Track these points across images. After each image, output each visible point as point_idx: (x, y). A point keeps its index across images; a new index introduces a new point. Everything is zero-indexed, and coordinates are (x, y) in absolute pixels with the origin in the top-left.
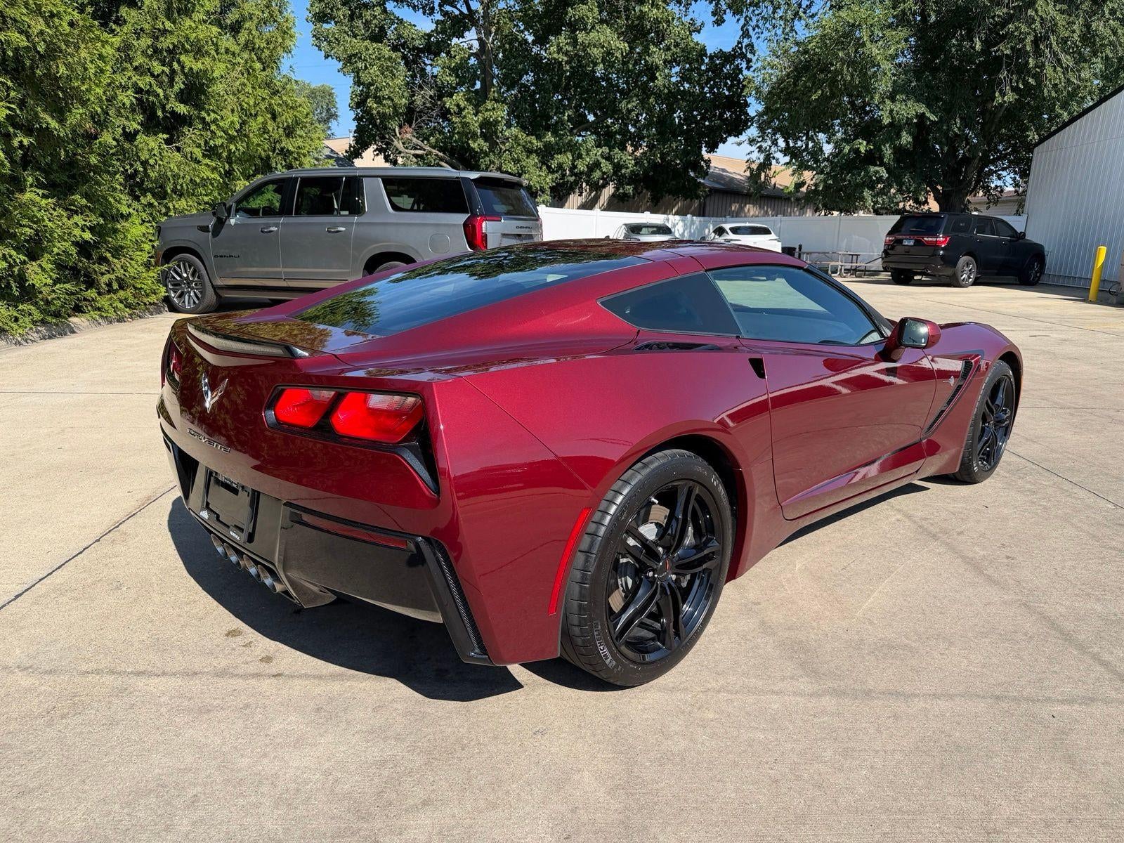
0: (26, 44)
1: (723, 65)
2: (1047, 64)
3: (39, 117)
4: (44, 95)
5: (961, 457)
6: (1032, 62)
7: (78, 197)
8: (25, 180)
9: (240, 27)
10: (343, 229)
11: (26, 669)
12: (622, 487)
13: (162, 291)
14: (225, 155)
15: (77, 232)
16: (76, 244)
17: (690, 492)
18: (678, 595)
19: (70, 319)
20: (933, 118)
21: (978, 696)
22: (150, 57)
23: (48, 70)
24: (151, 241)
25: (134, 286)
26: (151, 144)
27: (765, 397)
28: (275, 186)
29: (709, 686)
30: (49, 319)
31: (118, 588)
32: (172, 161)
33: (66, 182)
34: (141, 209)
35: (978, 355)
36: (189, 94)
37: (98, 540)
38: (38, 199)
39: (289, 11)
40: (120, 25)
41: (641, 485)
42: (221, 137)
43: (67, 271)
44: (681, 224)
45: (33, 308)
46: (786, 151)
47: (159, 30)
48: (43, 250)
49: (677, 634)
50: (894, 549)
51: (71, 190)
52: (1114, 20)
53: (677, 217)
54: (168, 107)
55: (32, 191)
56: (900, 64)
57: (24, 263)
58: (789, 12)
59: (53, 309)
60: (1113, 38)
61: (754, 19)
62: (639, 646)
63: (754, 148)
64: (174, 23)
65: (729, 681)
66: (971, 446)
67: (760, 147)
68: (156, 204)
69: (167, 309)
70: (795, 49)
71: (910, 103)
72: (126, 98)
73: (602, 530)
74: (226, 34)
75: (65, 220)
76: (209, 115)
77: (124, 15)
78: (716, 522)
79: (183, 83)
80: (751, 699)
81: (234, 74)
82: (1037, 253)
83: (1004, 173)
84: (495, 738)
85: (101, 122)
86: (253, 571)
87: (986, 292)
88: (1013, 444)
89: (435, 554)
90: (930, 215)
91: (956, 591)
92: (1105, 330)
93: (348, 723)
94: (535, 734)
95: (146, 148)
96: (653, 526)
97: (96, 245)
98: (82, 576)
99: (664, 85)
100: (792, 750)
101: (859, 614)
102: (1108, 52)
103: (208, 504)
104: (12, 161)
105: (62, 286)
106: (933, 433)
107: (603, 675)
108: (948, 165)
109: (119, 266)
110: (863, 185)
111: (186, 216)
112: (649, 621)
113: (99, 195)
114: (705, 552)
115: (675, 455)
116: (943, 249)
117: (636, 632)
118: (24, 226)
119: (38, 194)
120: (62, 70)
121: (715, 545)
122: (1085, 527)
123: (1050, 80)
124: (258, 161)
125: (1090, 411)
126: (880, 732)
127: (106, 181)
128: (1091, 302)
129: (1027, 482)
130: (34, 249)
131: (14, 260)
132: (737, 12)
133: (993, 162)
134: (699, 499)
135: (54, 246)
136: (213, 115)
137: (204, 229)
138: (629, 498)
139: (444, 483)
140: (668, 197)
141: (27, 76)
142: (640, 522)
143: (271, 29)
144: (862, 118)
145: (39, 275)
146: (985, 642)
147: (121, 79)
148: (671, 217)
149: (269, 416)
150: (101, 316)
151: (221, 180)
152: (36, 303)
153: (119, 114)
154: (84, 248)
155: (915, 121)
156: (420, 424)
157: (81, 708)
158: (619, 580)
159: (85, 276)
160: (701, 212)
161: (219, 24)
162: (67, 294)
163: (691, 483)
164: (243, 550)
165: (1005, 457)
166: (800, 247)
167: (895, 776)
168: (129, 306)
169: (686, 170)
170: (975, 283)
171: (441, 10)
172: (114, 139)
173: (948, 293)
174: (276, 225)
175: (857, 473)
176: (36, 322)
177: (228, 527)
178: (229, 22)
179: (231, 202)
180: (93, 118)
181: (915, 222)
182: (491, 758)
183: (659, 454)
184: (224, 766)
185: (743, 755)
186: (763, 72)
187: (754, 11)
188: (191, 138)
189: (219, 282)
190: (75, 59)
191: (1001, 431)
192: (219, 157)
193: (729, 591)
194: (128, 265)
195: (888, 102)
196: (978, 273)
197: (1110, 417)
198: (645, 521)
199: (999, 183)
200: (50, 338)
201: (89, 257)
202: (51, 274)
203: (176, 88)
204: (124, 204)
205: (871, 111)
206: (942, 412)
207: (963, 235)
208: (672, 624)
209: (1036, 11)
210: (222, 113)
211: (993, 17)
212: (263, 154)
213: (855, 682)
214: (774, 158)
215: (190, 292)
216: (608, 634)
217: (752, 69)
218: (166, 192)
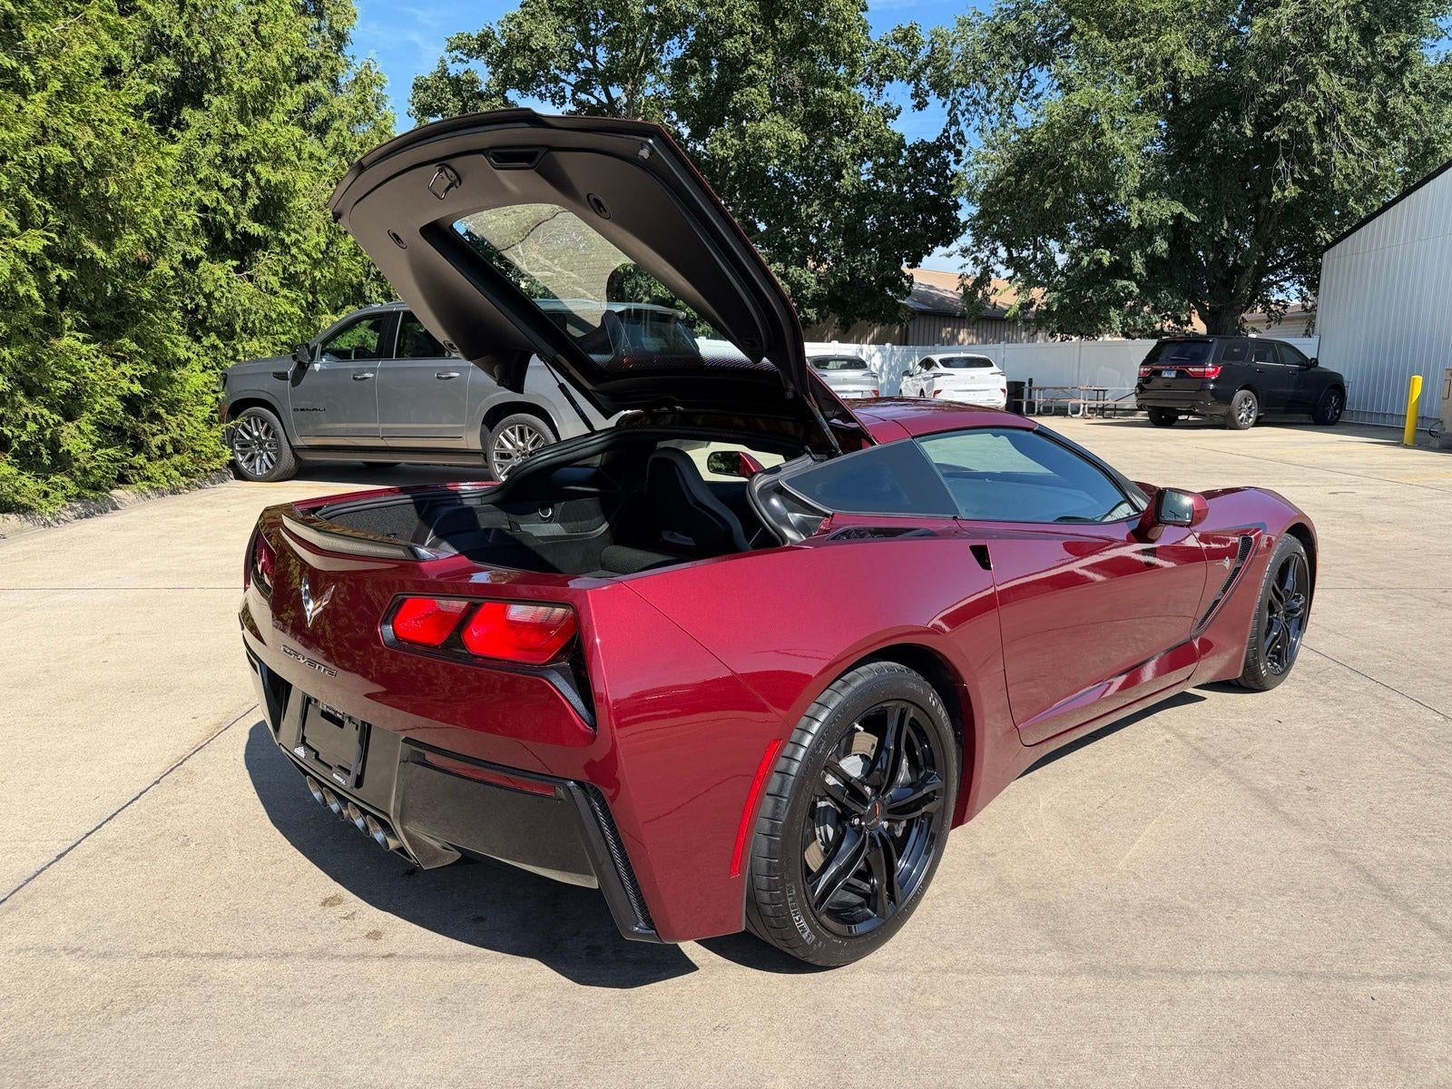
0: (71, 159)
1: (926, 158)
2: (1334, 150)
3: (83, 246)
4: (90, 219)
5: (1244, 657)
6: (1316, 147)
7: (126, 341)
8: (63, 322)
9: (328, 127)
10: (457, 375)
11: (73, 951)
12: (818, 712)
13: (227, 455)
14: (307, 283)
15: (125, 384)
16: (122, 398)
17: (903, 715)
18: (892, 847)
19: (112, 492)
20: (1194, 218)
21: (1277, 973)
22: (218, 168)
23: (96, 189)
24: (214, 392)
25: (192, 449)
26: (217, 273)
27: (992, 590)
28: (370, 322)
29: (934, 965)
30: (87, 493)
31: (185, 844)
32: (244, 292)
33: (112, 323)
34: (202, 352)
35: (1258, 530)
36: (265, 211)
37: (157, 782)
38: (78, 344)
39: (388, 106)
40: (182, 130)
41: (842, 710)
42: (304, 262)
43: (111, 432)
44: (878, 355)
45: (67, 479)
46: (1010, 262)
47: (230, 135)
48: (82, 407)
49: (892, 897)
50: (1164, 780)
51: (117, 332)
52: (1415, 95)
53: (873, 347)
54: (239, 228)
55: (70, 336)
56: (1148, 154)
57: (59, 424)
58: (1007, 94)
59: (92, 480)
60: (1415, 117)
61: (964, 102)
62: (843, 914)
63: (968, 260)
64: (248, 125)
65: (958, 957)
66: (1256, 644)
67: (975, 259)
68: (221, 345)
69: (232, 476)
70: (1015, 138)
71: (1164, 202)
72: (189, 218)
73: (795, 768)
74: (310, 135)
75: (110, 369)
76: (289, 235)
77: (187, 117)
78: (936, 755)
79: (258, 198)
80: (986, 981)
81: (320, 186)
82: (1335, 385)
83: (1287, 284)
84: (664, 1035)
85: (156, 248)
86: (359, 822)
87: (1271, 435)
88: (1310, 637)
89: (590, 803)
90: (1196, 339)
91: (1244, 834)
92: (1425, 484)
93: (479, 1016)
94: (715, 1030)
95: (211, 278)
96: (858, 759)
97: (147, 400)
98: (140, 829)
99: (853, 185)
100: (1041, 1047)
101: (1121, 865)
102: (1411, 133)
103: (304, 738)
104: (47, 300)
105: (103, 451)
106: (1205, 630)
107: (800, 954)
108: (1215, 277)
109: (174, 425)
110: (1109, 303)
111: (258, 360)
112: (856, 882)
113: (152, 338)
114: (924, 791)
115: (881, 670)
116: (1213, 382)
117: (841, 896)
118: (60, 379)
119: (78, 339)
120: (113, 189)
121: (936, 783)
122: (1406, 746)
123: (1340, 170)
124: (348, 290)
125: (1409, 591)
126: (1151, 1021)
127: (161, 320)
128: (1406, 446)
129: (1331, 688)
130: (70, 407)
131: (46, 421)
132: (943, 93)
133: (1273, 270)
134: (914, 724)
135: (96, 402)
136: (294, 236)
137: (281, 376)
138: (827, 727)
139: (601, 711)
140: (861, 323)
141: (69, 196)
142: (841, 755)
143: (366, 129)
144: (1103, 221)
145: (76, 439)
146: (1283, 902)
147: (182, 195)
148: (865, 347)
149: (387, 631)
150: (151, 487)
151: (303, 315)
152: (72, 473)
153: (179, 238)
154: (131, 403)
155: (1170, 223)
156: (572, 640)
157: (145, 1002)
158: (817, 830)
159: (132, 437)
160: (903, 340)
161: (302, 123)
162: (109, 460)
163: (904, 705)
164: (350, 798)
165: (1302, 655)
166: (1031, 381)
167: (1173, 1080)
168: (185, 474)
169: (882, 288)
170: (1258, 423)
171: (574, 99)
172: (172, 268)
173: (1222, 437)
174: (372, 370)
175: (1111, 684)
176: (70, 497)
177: (331, 768)
178: (314, 121)
179: (315, 342)
180: (147, 243)
181: (1178, 348)
182: (660, 1061)
183: (863, 669)
184: (326, 1076)
185: (979, 1054)
186: (976, 166)
187: (963, 93)
188: (266, 265)
189: (299, 442)
190: (129, 175)
191: (1294, 623)
192: (300, 286)
193: (956, 839)
194: (186, 423)
195: (1136, 200)
196: (1259, 411)
197: (1435, 599)
198: (847, 752)
199: (1281, 297)
200: (87, 516)
201: (137, 414)
202: (92, 437)
203: (249, 204)
204: (181, 346)
205: (1114, 211)
206: (1216, 602)
207: (1238, 363)
208: (884, 885)
209: (1317, 86)
210: (305, 233)
211: (1263, 96)
212: (355, 281)
213: (1119, 955)
214: (993, 271)
215: (262, 455)
216: (805, 900)
217: (962, 163)
218: (234, 332)
